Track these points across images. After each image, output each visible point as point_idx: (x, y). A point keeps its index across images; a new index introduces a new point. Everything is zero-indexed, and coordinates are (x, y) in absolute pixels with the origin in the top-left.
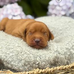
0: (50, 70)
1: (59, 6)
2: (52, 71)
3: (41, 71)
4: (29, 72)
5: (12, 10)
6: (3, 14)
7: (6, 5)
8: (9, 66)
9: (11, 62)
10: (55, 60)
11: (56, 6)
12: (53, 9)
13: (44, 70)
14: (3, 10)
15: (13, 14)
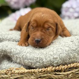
2: (65, 68)
4: (42, 69)
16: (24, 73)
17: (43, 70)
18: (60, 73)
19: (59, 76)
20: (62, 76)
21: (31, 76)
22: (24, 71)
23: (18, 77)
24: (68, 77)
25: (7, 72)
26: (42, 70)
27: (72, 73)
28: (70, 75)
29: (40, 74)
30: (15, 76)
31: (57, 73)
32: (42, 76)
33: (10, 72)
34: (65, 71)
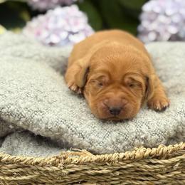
0: (166, 149)
1: (165, 15)
2: (169, 152)
3: (148, 151)
4: (125, 154)
5: (67, 20)
6: (47, 29)
7: (53, 9)
8: (85, 142)
9: (89, 135)
10: (178, 129)
11: (157, 14)
12: (151, 21)
13: (154, 150)
14: (48, 19)
15: (68, 29)
16: (90, 162)
17: (127, 156)
18: (159, 162)
19: (155, 167)
20: (162, 166)
21: (101, 168)
22: (89, 159)
23: (78, 169)
24: (172, 168)
25: (57, 160)
26: (125, 157)
27: (182, 160)
28: (177, 165)
29: (121, 163)
30: (70, 168)
31: (153, 161)
32: (124, 167)
33: (63, 160)
34: (167, 158)
